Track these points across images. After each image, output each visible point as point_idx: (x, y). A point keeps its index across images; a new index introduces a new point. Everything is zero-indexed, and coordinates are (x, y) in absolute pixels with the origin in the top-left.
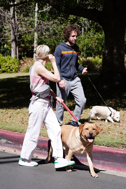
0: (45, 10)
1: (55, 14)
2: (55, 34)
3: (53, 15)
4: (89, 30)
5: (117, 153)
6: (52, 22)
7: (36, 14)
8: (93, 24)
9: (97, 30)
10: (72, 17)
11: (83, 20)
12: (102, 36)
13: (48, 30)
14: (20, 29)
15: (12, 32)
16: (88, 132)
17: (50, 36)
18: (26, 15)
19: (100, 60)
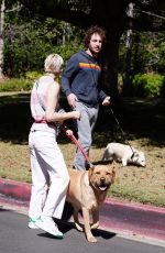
0: (14, 9)
1: (27, 15)
2: (27, 42)
3: (24, 16)
4: (72, 38)
6: (23, 26)
7: (2, 14)
8: (77, 30)
10: (50, 20)
11: (65, 25)
13: (17, 36)
16: (99, 176)
17: (20, 45)
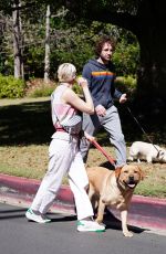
0: (59, 14)
1: (73, 20)
2: (73, 46)
3: (70, 21)
4: (119, 40)
5: (157, 205)
6: (69, 31)
7: (48, 20)
8: (123, 32)
9: (130, 41)
10: (96, 24)
11: (111, 27)
12: (136, 48)
13: (63, 41)
14: (26, 40)
15: (15, 44)
16: (127, 175)
17: (66, 49)
18: (35, 22)
19: (134, 81)
